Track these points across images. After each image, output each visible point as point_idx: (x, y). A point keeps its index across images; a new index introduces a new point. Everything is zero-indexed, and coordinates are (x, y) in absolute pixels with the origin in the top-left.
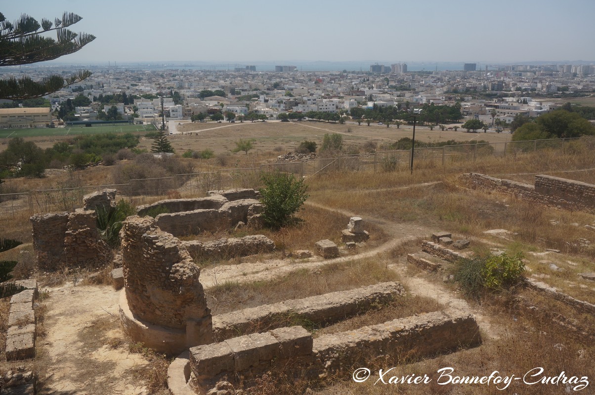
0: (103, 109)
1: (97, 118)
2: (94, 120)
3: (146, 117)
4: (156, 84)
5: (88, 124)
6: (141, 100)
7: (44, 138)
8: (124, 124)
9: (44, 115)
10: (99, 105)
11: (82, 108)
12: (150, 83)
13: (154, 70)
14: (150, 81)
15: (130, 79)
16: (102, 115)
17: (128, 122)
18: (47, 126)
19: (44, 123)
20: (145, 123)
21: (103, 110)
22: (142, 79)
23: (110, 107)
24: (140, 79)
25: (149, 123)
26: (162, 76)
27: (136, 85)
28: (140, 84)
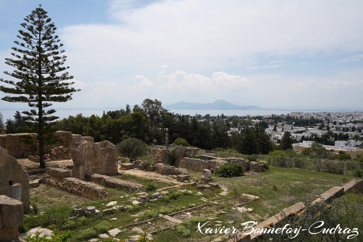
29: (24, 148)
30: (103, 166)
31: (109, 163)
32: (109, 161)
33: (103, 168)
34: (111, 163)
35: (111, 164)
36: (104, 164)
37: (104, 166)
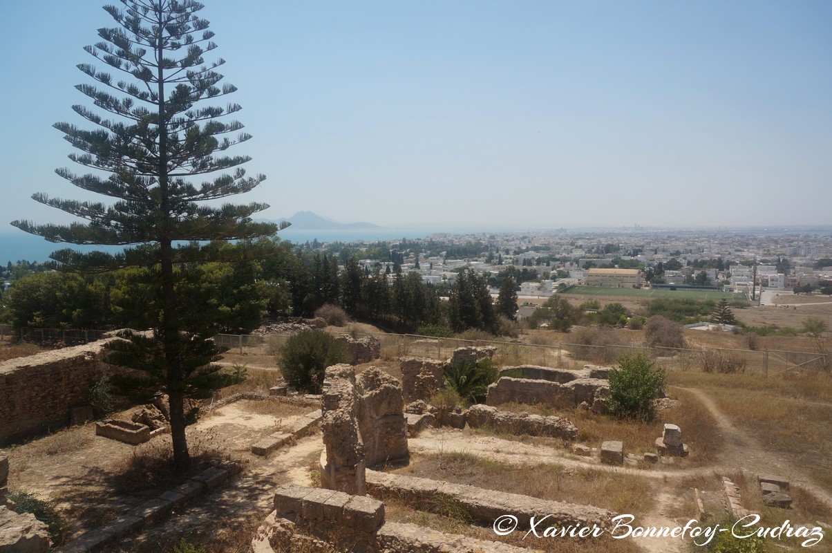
0: (693, 273)
1: (684, 283)
2: (681, 285)
3: (738, 285)
4: (764, 250)
5: (673, 288)
6: (737, 267)
7: (626, 297)
8: (712, 290)
9: (632, 277)
10: (690, 269)
11: (671, 271)
12: (759, 249)
13: (769, 235)
14: (759, 246)
15: (736, 244)
16: (689, 279)
17: (716, 288)
18: (634, 286)
19: (632, 284)
20: (736, 291)
21: (693, 275)
22: (751, 244)
23: (700, 272)
24: (747, 245)
25: (741, 292)
26: (776, 242)
27: (740, 251)
28: (745, 250)
29: (69, 399)
30: (375, 442)
31: (389, 429)
32: (388, 423)
33: (375, 448)
34: (393, 429)
35: (393, 431)
36: (377, 435)
37: (377, 439)
